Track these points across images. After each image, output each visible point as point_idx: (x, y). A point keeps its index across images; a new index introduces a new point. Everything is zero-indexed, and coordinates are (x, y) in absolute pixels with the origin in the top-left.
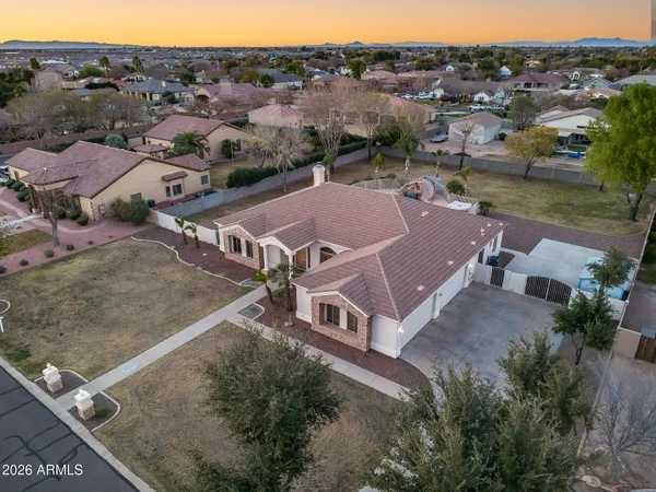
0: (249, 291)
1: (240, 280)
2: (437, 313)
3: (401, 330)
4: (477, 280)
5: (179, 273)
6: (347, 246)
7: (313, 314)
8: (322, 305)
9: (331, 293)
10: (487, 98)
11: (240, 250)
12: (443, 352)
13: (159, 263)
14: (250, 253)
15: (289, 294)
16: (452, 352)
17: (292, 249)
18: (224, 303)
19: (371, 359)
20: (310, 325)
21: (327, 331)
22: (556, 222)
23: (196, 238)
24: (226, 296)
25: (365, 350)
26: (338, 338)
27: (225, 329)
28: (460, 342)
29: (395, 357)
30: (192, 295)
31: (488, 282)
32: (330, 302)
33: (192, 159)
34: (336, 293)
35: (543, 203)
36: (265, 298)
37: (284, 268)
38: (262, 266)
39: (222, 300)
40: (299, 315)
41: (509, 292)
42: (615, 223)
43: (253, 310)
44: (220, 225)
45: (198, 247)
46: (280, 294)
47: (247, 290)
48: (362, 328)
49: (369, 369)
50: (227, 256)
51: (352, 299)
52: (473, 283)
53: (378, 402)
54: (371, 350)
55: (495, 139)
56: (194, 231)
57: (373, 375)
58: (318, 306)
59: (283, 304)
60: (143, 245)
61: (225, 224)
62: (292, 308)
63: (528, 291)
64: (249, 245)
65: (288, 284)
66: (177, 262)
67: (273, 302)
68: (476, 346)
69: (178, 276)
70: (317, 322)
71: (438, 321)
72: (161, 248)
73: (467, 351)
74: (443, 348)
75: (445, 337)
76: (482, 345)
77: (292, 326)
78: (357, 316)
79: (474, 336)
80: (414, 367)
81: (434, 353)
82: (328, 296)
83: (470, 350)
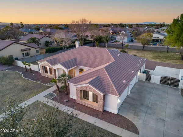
0: (49, 88)
1: (47, 83)
2: (129, 93)
3: (119, 101)
4: (140, 80)
5: (22, 82)
6: (90, 67)
7: (77, 95)
8: (81, 91)
9: (85, 85)
10: (124, 33)
11: (47, 72)
12: (137, 110)
13: (14, 78)
14: (51, 73)
15: (66, 87)
16: (140, 109)
17: (67, 69)
18: (38, 92)
19: (105, 115)
20: (76, 100)
22: (158, 61)
23: (30, 69)
24: (40, 90)
25: (102, 111)
26: (89, 106)
27: (37, 104)
28: (142, 104)
29: (116, 113)
30: (25, 90)
31: (144, 80)
32: (85, 89)
33: (33, 45)
34: (88, 85)
35: (151, 56)
36: (57, 90)
37: (64, 76)
38: (56, 77)
39: (37, 92)
40: (71, 96)
41: (153, 84)
42: (177, 61)
43: (50, 95)
44: (39, 63)
45: (31, 72)
46: (62, 88)
47: (49, 87)
48: (100, 100)
50: (42, 75)
51: (95, 87)
52: (139, 81)
54: (104, 111)
55: (130, 41)
56: (29, 66)
57: (107, 124)
58: (79, 91)
59: (64, 92)
60: (10, 72)
61: (41, 62)
62: (68, 94)
63: (161, 83)
64: (50, 69)
65: (65, 83)
66: (22, 78)
67: (60, 91)
68: (150, 106)
69: (21, 83)
70: (79, 99)
72: (16, 73)
73: (147, 109)
74: (136, 108)
75: (136, 103)
76: (152, 105)
77: (68, 101)
78: (98, 95)
79: (147, 102)
80: (126, 118)
81: (133, 111)
82: (84, 87)
83: (148, 108)
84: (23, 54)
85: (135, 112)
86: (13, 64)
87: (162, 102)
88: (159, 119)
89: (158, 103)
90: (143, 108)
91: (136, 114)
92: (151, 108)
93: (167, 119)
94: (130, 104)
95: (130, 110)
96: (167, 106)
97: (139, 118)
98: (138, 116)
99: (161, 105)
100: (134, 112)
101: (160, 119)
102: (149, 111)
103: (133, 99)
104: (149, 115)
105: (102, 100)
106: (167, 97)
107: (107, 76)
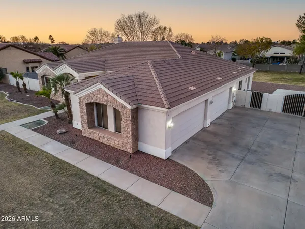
1: (42, 106)
2: (208, 122)
3: (170, 124)
4: (239, 105)
8: (88, 105)
12: (220, 153)
15: (68, 106)
19: (137, 160)
20: (81, 131)
21: (95, 134)
22: (281, 84)
23: (24, 85)
26: (104, 141)
28: (235, 144)
29: (164, 157)
31: (248, 105)
34: (99, 86)
40: (75, 124)
41: (268, 112)
49: (131, 172)
53: (133, 215)
54: (138, 152)
58: (85, 107)
63: (284, 110)
66: (3, 100)
67: (59, 118)
68: (253, 148)
70: (86, 126)
71: (210, 129)
73: (245, 153)
74: (219, 150)
75: (220, 141)
76: (260, 147)
77: (64, 133)
78: (121, 110)
79: (248, 139)
80: (187, 169)
81: (209, 155)
82: (92, 93)
83: (249, 151)
84: (28, 68)
85: (213, 158)
86: (3, 81)
87: (284, 142)
88: (276, 173)
89: (275, 143)
90: (236, 152)
91: (216, 161)
92: (256, 151)
93: (296, 175)
94: (205, 142)
95: (203, 152)
96: (298, 150)
97: (221, 169)
98: (218, 164)
99: (283, 146)
100: (211, 157)
101: (280, 174)
102: (250, 157)
103: (215, 134)
104: (249, 166)
105: (129, 123)
106: (298, 133)
107: (151, 74)
